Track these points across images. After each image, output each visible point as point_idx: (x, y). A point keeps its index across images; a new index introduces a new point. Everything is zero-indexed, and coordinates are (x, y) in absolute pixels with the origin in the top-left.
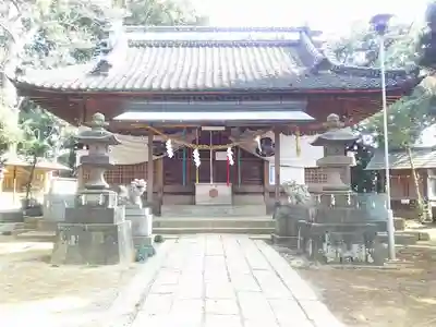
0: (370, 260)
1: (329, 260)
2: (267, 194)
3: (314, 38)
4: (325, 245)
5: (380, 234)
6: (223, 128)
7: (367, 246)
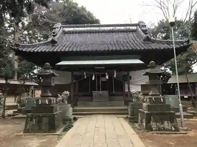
0: (173, 129)
1: (154, 129)
2: (124, 96)
3: (143, 28)
4: (151, 122)
5: (177, 114)
6: (104, 68)
7: (171, 122)
